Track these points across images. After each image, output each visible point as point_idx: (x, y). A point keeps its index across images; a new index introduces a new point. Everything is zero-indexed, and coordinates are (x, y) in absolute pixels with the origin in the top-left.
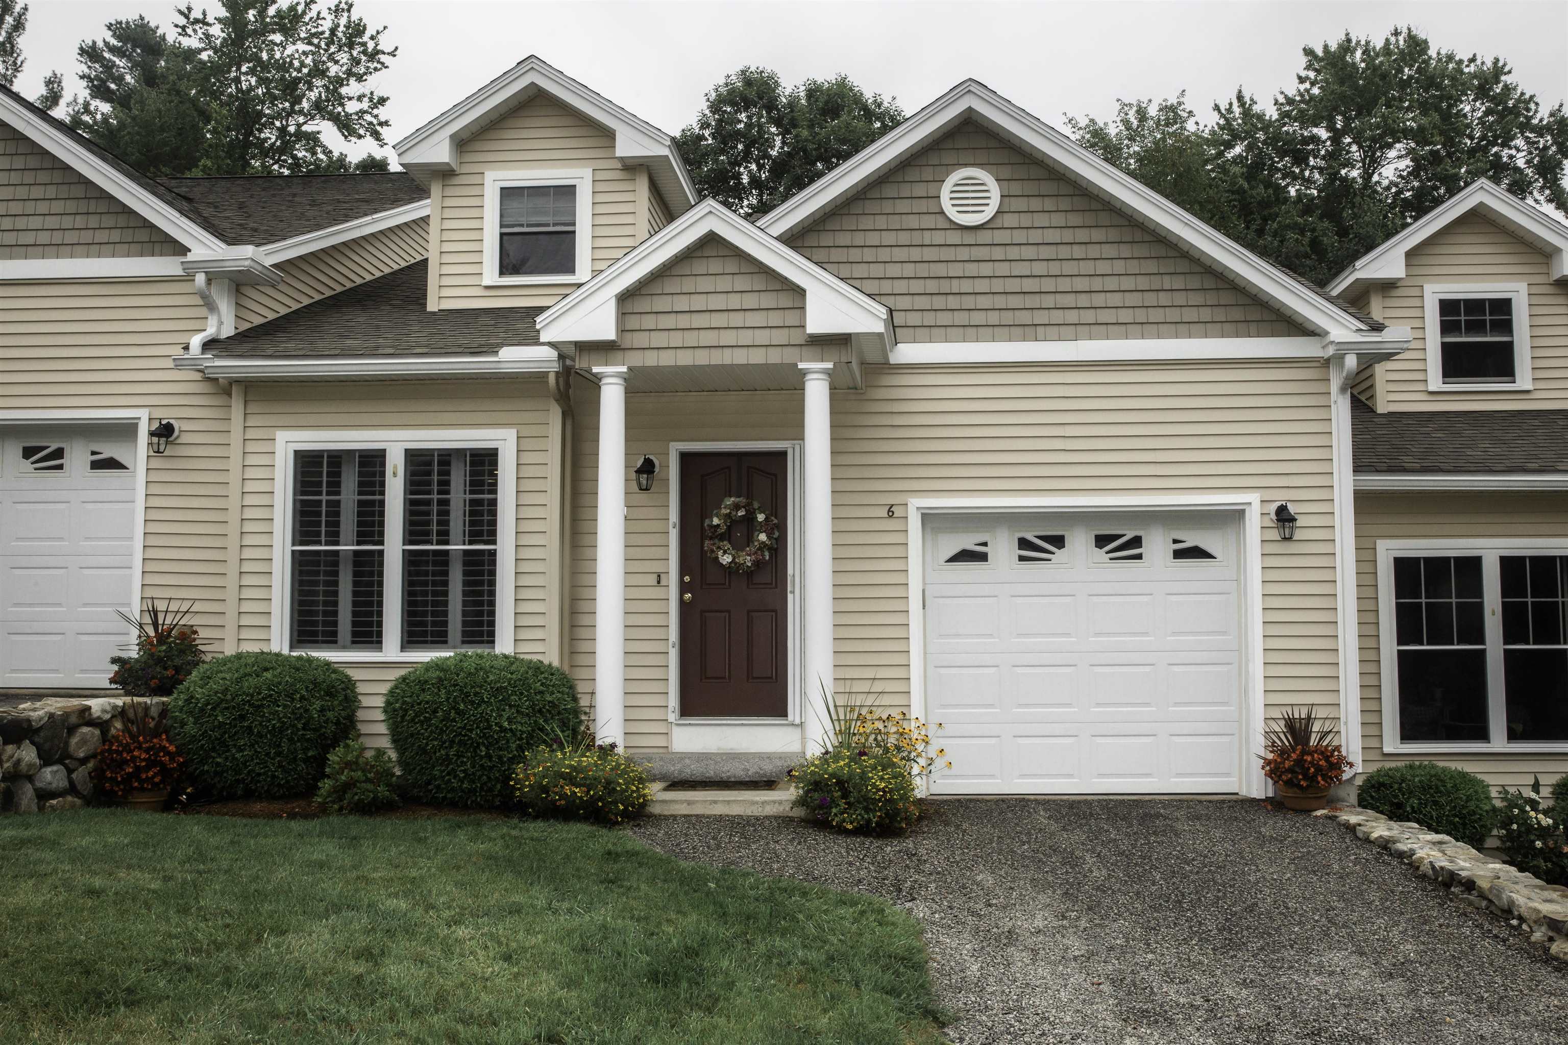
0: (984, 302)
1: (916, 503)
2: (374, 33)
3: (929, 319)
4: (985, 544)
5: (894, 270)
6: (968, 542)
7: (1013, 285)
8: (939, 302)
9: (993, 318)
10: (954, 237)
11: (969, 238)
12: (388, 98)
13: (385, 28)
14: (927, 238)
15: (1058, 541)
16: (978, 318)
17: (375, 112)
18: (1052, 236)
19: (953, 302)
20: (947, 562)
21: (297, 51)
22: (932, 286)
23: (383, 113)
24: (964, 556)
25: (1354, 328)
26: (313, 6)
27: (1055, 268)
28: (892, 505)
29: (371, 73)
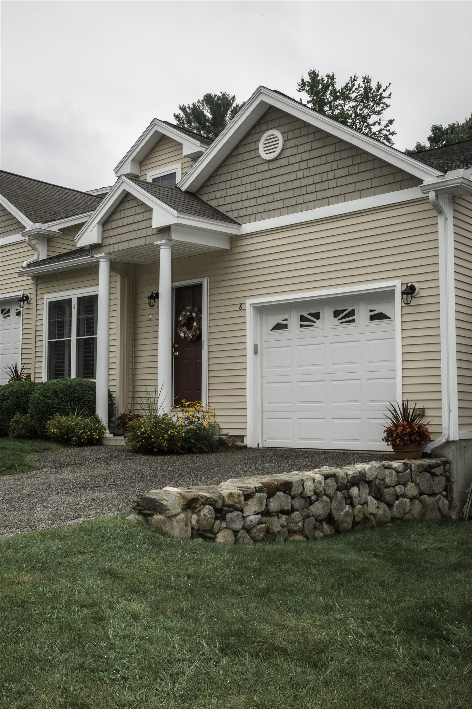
0: (277, 197)
1: (249, 301)
2: (385, 88)
3: (255, 210)
4: (286, 320)
5: (242, 189)
6: (279, 320)
7: (289, 186)
8: (259, 201)
9: (281, 204)
10: (265, 167)
11: (271, 166)
12: (394, 120)
13: (390, 84)
14: (255, 170)
15: (317, 316)
16: (275, 206)
17: (388, 128)
18: (306, 156)
19: (265, 200)
20: (271, 330)
21: (350, 106)
22: (256, 193)
23: (392, 128)
24: (279, 327)
25: (436, 175)
26: (355, 82)
27: (306, 173)
28: (242, 304)
29: (385, 109)
